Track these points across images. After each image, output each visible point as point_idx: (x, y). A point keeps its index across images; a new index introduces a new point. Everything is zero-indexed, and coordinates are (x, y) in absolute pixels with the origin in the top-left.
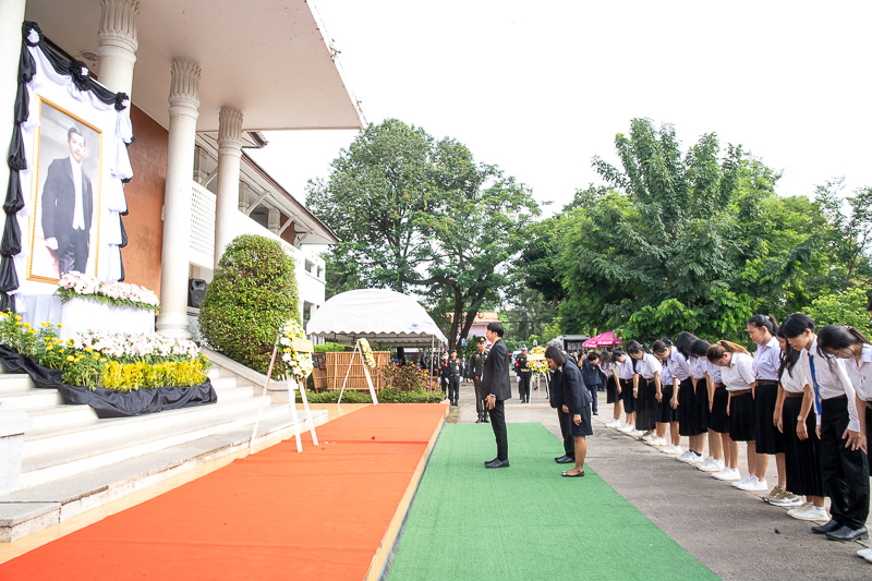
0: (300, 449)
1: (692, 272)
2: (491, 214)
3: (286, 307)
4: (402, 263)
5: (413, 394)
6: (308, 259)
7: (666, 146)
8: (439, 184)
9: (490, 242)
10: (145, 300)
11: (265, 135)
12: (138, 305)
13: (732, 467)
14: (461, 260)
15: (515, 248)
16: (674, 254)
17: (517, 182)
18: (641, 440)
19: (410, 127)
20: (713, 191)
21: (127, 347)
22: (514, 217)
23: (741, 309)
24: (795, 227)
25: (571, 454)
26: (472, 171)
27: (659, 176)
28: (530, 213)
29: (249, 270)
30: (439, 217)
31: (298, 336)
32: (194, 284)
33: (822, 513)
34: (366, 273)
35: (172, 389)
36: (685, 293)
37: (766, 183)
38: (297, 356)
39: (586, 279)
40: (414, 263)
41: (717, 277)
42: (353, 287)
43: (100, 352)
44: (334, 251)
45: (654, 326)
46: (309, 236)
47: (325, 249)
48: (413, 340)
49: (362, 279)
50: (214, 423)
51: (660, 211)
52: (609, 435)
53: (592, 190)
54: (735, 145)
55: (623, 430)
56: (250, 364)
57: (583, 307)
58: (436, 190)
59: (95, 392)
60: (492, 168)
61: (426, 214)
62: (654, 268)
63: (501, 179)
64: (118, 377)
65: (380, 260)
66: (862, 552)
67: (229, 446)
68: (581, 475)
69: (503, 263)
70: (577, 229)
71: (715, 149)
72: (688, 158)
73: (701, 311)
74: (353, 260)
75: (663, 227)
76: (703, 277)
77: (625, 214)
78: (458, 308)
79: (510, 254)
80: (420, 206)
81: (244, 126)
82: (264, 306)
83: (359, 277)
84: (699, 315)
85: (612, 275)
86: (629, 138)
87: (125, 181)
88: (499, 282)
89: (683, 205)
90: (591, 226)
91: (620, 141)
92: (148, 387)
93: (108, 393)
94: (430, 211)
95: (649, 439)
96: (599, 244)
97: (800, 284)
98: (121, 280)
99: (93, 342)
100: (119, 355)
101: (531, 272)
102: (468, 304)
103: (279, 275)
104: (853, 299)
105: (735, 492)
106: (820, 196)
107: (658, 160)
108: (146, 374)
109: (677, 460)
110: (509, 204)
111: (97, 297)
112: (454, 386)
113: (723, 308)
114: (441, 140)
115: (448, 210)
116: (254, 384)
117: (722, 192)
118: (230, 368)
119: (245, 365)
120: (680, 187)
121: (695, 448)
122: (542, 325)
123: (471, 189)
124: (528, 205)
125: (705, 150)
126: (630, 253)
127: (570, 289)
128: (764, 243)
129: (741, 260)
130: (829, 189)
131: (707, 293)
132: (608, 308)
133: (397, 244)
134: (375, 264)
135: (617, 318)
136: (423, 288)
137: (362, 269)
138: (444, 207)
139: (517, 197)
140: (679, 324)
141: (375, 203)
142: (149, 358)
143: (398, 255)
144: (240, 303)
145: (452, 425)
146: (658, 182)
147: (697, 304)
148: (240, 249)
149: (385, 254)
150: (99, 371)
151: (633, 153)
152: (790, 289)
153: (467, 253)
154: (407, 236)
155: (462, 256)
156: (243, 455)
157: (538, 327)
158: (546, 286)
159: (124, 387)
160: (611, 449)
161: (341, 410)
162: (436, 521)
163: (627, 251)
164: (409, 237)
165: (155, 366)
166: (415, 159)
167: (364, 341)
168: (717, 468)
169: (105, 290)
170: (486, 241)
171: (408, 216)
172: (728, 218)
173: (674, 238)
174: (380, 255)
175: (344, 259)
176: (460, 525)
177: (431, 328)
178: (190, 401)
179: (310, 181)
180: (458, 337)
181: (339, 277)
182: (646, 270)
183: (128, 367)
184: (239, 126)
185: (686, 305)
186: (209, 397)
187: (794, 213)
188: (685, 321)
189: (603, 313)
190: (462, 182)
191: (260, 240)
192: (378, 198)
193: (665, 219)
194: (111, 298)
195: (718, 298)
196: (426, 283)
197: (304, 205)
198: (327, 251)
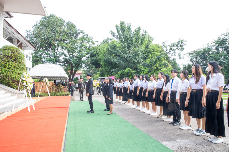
0: (29, 111)
1: (134, 61)
2: (81, 44)
3: (22, 68)
4: (55, 57)
5: (61, 93)
6: (28, 53)
7: (128, 29)
8: (67, 35)
11: (12, 14)
13: (148, 110)
14: (73, 56)
15: (88, 53)
16: (130, 57)
17: (89, 35)
18: (124, 104)
19: (58, 17)
20: (139, 41)
22: (88, 45)
23: (145, 71)
24: (157, 51)
25: (108, 108)
26: (76, 32)
27: (126, 36)
28: (92, 44)
29: (8, 56)
30: (67, 44)
31: (28, 77)
33: (171, 119)
34: (45, 59)
36: (132, 67)
37: (151, 40)
38: (28, 83)
39: (107, 62)
40: (59, 57)
41: (139, 63)
42: (41, 63)
44: (35, 52)
45: (124, 75)
46: (27, 47)
47: (31, 51)
48: (57, 78)
49: (43, 61)
51: (127, 45)
52: (116, 103)
53: (108, 39)
54: (145, 30)
56: (9, 86)
57: (106, 70)
58: (66, 36)
60: (82, 31)
62: (124, 60)
63: (84, 34)
65: (49, 55)
66: (181, 128)
67: (5, 112)
68: (112, 114)
69: (84, 57)
70: (105, 49)
71: (140, 30)
72: (133, 32)
73: (136, 71)
74: (41, 55)
75: (127, 50)
76: (136, 63)
77: (118, 46)
78: (72, 70)
79: (86, 55)
80: (61, 40)
81: (4, 10)
82: (14, 68)
85: (114, 62)
86: (119, 26)
88: (83, 62)
89: (132, 44)
90: (109, 48)
91: (117, 27)
94: (64, 42)
95: (126, 103)
96: (111, 53)
97: (157, 65)
101: (92, 60)
102: (74, 69)
103: (19, 58)
104: (170, 69)
106: (163, 44)
107: (126, 32)
109: (134, 109)
110: (87, 41)
112: (72, 91)
113: (141, 70)
114: (67, 22)
115: (69, 42)
116: (11, 92)
117: (141, 42)
119: (8, 86)
120: (132, 40)
121: (138, 105)
122: (94, 74)
123: (76, 37)
124: (92, 42)
125: (138, 31)
126: (119, 56)
127: (103, 65)
128: (150, 55)
129: (145, 59)
130: (165, 43)
131: (137, 67)
132: (113, 70)
133: (54, 51)
134: (47, 56)
135: (115, 72)
136: (62, 64)
137: (43, 58)
138: (68, 41)
139: (88, 40)
140: (130, 74)
141: (47, 39)
143: (54, 54)
144: (5, 67)
145: (73, 102)
146: (126, 38)
147: (134, 69)
148: (5, 50)
149: (51, 54)
151: (120, 30)
152: (155, 66)
153: (74, 54)
154: (57, 49)
155: (73, 55)
156: (10, 115)
157: (93, 75)
158: (96, 64)
160: (117, 106)
161: (39, 99)
162: (75, 130)
163: (117, 55)
164: (58, 49)
166: (60, 27)
167: (46, 79)
170: (80, 51)
172: (143, 48)
173: (130, 53)
175: (38, 55)
176: (83, 130)
177: (66, 75)
179: (27, 31)
180: (72, 77)
181: (36, 60)
182: (122, 60)
184: (3, 10)
185: (132, 69)
187: (157, 48)
188: (132, 74)
189: (111, 71)
190: (73, 35)
191: (12, 47)
192: (48, 37)
193: (128, 48)
195: (140, 68)
196: (63, 62)
197: (25, 37)
198: (32, 52)
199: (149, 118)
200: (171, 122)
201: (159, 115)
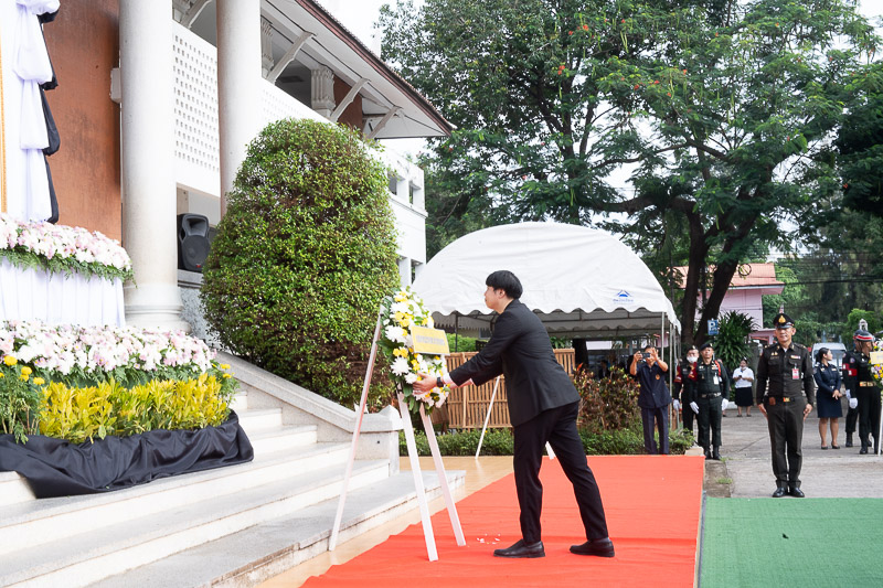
0: (433, 554)
2: (765, 55)
3: (374, 264)
4: (577, 168)
5: (625, 435)
6: (399, 156)
9: (766, 117)
10: (104, 258)
12: (92, 270)
14: (701, 157)
15: (820, 125)
21: (80, 354)
22: (819, 58)
28: (855, 48)
29: (295, 191)
30: (653, 68)
31: (419, 321)
32: (185, 225)
34: (505, 192)
35: (168, 435)
38: (421, 364)
40: (603, 169)
42: (480, 222)
43: (31, 364)
44: (440, 150)
46: (392, 121)
48: (598, 325)
49: (496, 205)
50: (256, 500)
56: (306, 380)
59: (27, 446)
61: (625, 64)
64: (67, 414)
65: (533, 165)
67: (291, 549)
69: (793, 158)
74: (477, 165)
79: (809, 138)
80: (610, 49)
82: (330, 264)
83: (491, 200)
87: (45, 18)
88: (786, 198)
92: (122, 431)
93: (52, 448)
94: (632, 58)
98: (53, 220)
99: (17, 346)
100: (66, 370)
101: (857, 174)
102: (717, 249)
103: (357, 200)
108: (118, 407)
111: (15, 256)
112: (711, 419)
115: (670, 53)
116: (318, 421)
118: (268, 389)
119: (297, 382)
124: (850, 29)
133: (566, 130)
134: (522, 173)
136: (622, 218)
137: (496, 184)
138: (662, 47)
139: (821, 15)
141: (518, 46)
142: (121, 374)
143: (567, 152)
144: (282, 259)
145: (722, 501)
148: (276, 150)
149: (543, 151)
150: (31, 402)
153: (714, 142)
154: (585, 112)
155: (701, 148)
156: (319, 570)
157: (865, 291)
159: (80, 434)
161: (482, 471)
164: (591, 114)
165: (135, 391)
169: (29, 241)
170: (756, 114)
171: (585, 72)
174: (532, 154)
175: (458, 166)
177: (660, 303)
178: (202, 458)
179: (385, 10)
180: (698, 317)
181: (450, 202)
183: (84, 393)
186: (237, 450)
191: (313, 130)
192: (523, 35)
194: (41, 256)
196: (629, 207)
197: (378, 53)
198: (426, 151)
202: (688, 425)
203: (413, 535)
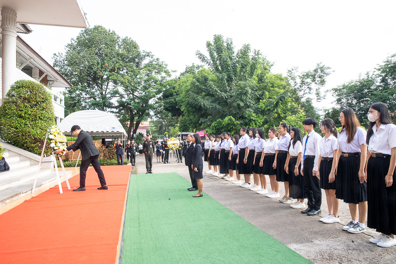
0: (61, 192)
1: (239, 105)
2: (148, 75)
3: (48, 119)
4: (104, 98)
5: (113, 161)
6: (57, 92)
7: (228, 48)
8: (123, 60)
9: (148, 89)
11: (30, 26)
13: (265, 188)
14: (133, 97)
15: (159, 92)
16: (231, 96)
17: (160, 61)
18: (223, 178)
19: (108, 30)
20: (248, 69)
22: (159, 77)
23: (258, 121)
24: (278, 87)
25: (195, 186)
26: (139, 55)
27: (225, 61)
28: (166, 76)
29: (25, 99)
30: (123, 76)
31: (58, 134)
33: (304, 205)
34: (86, 102)
36: (235, 114)
37: (267, 67)
38: (59, 144)
39: (192, 107)
40: (110, 98)
41: (248, 107)
42: (79, 110)
44: (69, 91)
45: (222, 128)
46: (55, 83)
47: (63, 90)
48: (108, 135)
49: (83, 105)
51: (226, 77)
52: (208, 177)
53: (193, 66)
54: (257, 50)
55: (214, 174)
56: (27, 149)
57: (190, 120)
58: (121, 62)
60: (148, 53)
61: (116, 74)
62: (222, 102)
63: (153, 59)
65: (93, 96)
66: (321, 219)
67: (20, 193)
68: (201, 196)
69: (153, 99)
70: (188, 84)
71: (249, 51)
72: (237, 54)
73: (242, 122)
74: (79, 95)
75: (227, 84)
76: (243, 107)
77: (210, 78)
78: (132, 120)
79: (157, 94)
80: (113, 70)
81: (18, 20)
82: (35, 118)
84: (241, 123)
85: (204, 105)
86: (213, 43)
88: (152, 107)
89: (235, 75)
90: (195, 83)
91: (209, 45)
94: (118, 73)
95: (226, 178)
96: (199, 91)
97: (279, 110)
101: (166, 103)
102: (136, 118)
103: (43, 102)
104: (301, 117)
105: (268, 199)
106: (289, 74)
107: (225, 54)
109: (240, 187)
110: (157, 71)
112: (133, 157)
113: (251, 120)
114: (124, 38)
115: (127, 73)
116: (30, 159)
117: (251, 70)
118: (17, 152)
119: (24, 149)
120: (234, 67)
121: (247, 181)
122: (170, 127)
123: (138, 63)
124: (165, 72)
125: (245, 52)
126: (213, 96)
127: (185, 111)
128: (267, 93)
129: (258, 100)
130: (292, 71)
131: (244, 114)
132: (202, 120)
133: (102, 88)
134: (90, 98)
135: (206, 124)
136: (115, 110)
137: (83, 100)
138: (125, 71)
139: (160, 68)
140: (232, 127)
141: (90, 67)
143: (102, 94)
144: (20, 116)
145: (135, 175)
146: (225, 64)
147: (240, 118)
148: (19, 87)
149: (96, 93)
151: (215, 50)
152: (276, 113)
153: (136, 94)
154: (106, 84)
155: (133, 95)
156: (29, 198)
157: (168, 128)
158: (173, 109)
160: (211, 183)
161: (77, 171)
162: (139, 224)
163: (210, 94)
164: (108, 85)
166: (111, 46)
168: (258, 189)
170: (145, 88)
171: (107, 75)
172: (254, 81)
173: (231, 90)
174: (93, 93)
175: (73, 95)
176: (152, 224)
177: (122, 130)
179: (55, 54)
180: (132, 133)
181: (71, 104)
182: (219, 103)
184: (15, 20)
185: (236, 119)
187: (278, 81)
188: (235, 126)
189: (200, 122)
190: (133, 60)
191: (31, 83)
192: (92, 65)
193: (228, 81)
195: (249, 116)
196: (116, 108)
197: (52, 65)
198: (65, 91)
199: (266, 203)
200: (305, 210)
201: (283, 198)
202: (128, 158)
203: (57, 187)
